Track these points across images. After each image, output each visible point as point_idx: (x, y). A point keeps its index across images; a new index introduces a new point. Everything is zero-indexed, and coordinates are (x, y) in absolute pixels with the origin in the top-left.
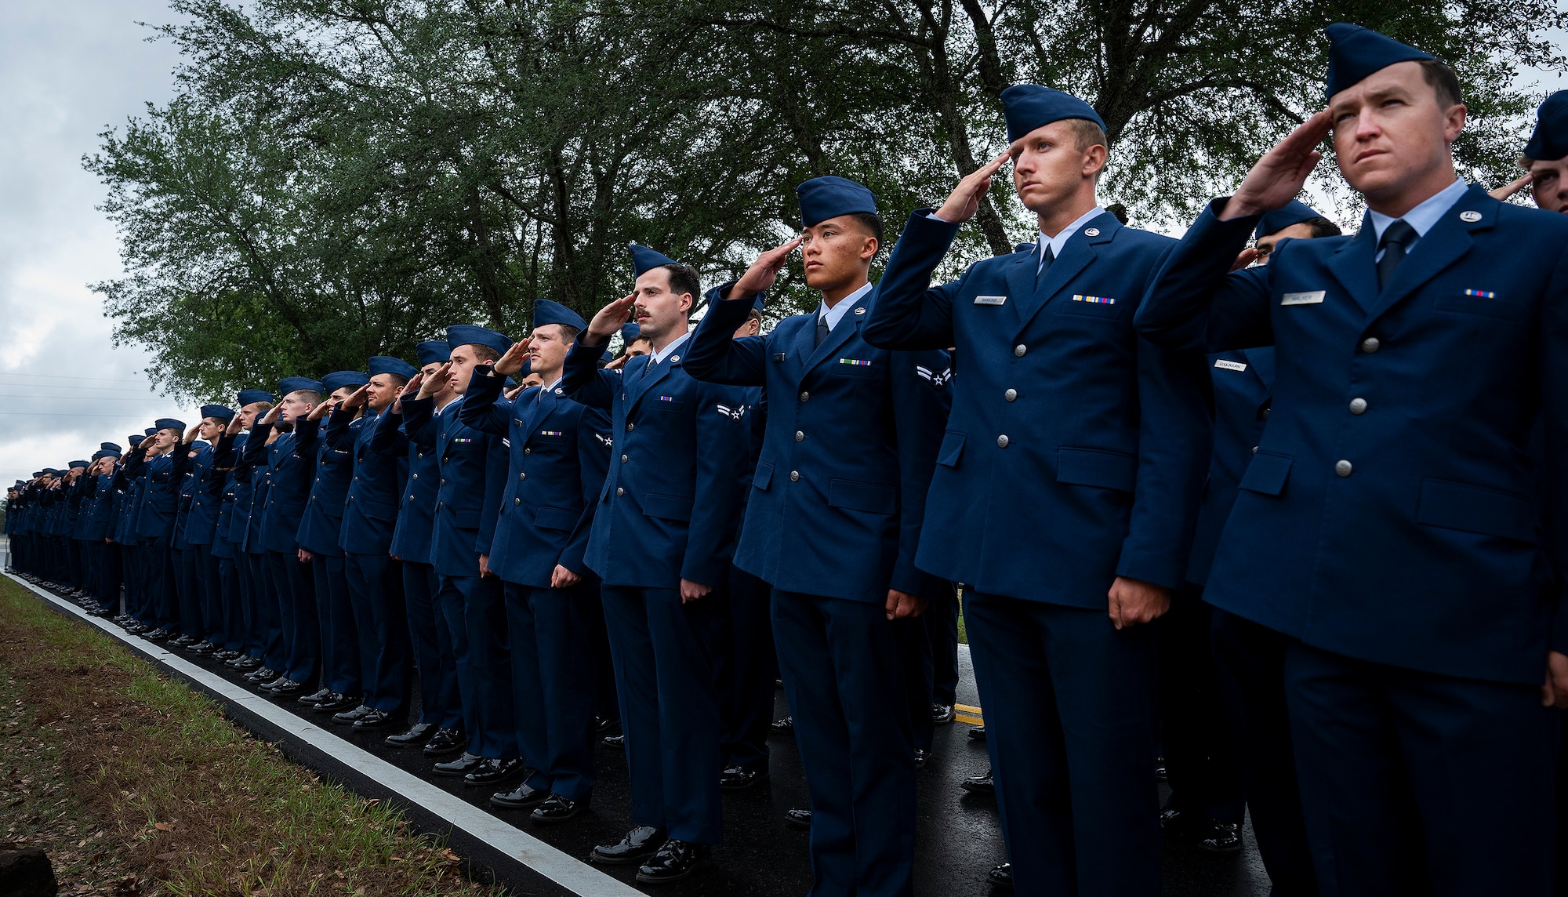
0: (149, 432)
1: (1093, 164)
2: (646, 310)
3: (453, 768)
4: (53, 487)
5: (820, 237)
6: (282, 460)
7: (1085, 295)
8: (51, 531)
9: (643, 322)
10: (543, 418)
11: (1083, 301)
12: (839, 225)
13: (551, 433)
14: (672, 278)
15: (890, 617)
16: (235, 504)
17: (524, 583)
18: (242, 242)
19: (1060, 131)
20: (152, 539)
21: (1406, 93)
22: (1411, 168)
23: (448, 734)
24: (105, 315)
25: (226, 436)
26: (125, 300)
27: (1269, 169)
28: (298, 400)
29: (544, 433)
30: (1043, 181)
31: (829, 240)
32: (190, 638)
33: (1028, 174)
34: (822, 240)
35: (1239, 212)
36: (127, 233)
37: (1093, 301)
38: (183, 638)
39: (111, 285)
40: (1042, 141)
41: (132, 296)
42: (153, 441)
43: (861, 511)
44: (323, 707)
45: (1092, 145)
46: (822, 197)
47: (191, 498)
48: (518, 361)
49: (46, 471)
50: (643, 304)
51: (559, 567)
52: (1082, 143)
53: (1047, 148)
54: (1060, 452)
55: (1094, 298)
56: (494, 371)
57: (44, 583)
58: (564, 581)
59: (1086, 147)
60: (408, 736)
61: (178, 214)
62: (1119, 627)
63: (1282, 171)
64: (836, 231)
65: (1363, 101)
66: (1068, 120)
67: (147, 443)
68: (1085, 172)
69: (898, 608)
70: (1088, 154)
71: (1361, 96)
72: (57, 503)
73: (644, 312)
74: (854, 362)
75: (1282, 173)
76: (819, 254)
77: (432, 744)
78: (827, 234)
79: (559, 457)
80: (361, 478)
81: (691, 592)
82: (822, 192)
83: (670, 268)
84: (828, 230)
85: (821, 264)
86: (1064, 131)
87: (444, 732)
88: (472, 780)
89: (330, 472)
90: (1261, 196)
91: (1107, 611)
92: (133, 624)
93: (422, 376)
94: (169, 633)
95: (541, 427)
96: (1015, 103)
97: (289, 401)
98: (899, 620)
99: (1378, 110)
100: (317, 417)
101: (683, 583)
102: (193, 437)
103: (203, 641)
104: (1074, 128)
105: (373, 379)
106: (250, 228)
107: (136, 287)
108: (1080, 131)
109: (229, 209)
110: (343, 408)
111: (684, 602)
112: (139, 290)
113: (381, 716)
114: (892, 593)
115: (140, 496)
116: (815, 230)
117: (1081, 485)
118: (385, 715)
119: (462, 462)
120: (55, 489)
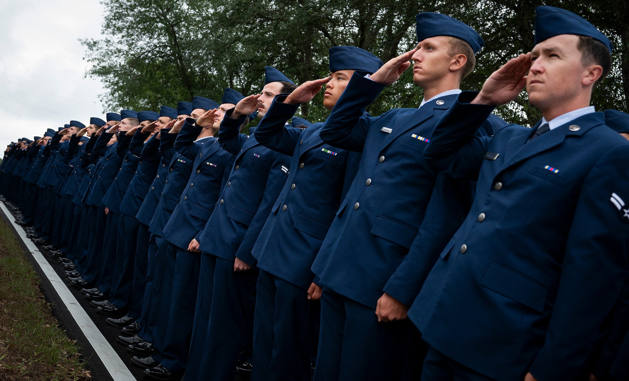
0: (66, 126)
1: (458, 65)
2: (263, 104)
3: (127, 341)
4: (24, 148)
5: (336, 79)
6: (111, 155)
7: (419, 135)
8: (16, 173)
9: (260, 110)
10: (210, 154)
11: (416, 139)
12: (347, 75)
13: (211, 164)
14: (282, 89)
15: (309, 298)
16: (89, 175)
17: (175, 244)
18: (170, 31)
19: (441, 41)
20: (51, 186)
21: (561, 52)
22: (553, 94)
23: (138, 325)
24: (84, 59)
25: (95, 136)
26: (97, 52)
27: (494, 80)
28: (128, 123)
29: (208, 163)
30: (423, 67)
31: (339, 82)
32: (53, 247)
33: (417, 62)
34: (336, 81)
35: (479, 101)
36: (108, 13)
37: (421, 139)
38: (50, 246)
39: (92, 43)
40: (429, 45)
41: (102, 51)
42: (66, 132)
43: (309, 235)
44: (90, 297)
45: (459, 54)
46: (342, 57)
47: (74, 167)
48: (210, 121)
49: (24, 139)
50: (262, 100)
51: (194, 240)
52: (453, 51)
53: (431, 50)
54: (379, 218)
55: (422, 138)
56: (196, 123)
57: (6, 203)
58: (194, 248)
59: (455, 54)
60: (118, 321)
61: (139, 8)
62: (379, 320)
63: (505, 84)
64: (345, 77)
65: (541, 52)
66: (447, 37)
67: (63, 132)
68: (451, 68)
69: (314, 294)
70: (455, 58)
71: (541, 49)
72: (23, 158)
73: (261, 105)
74: (329, 152)
75: (505, 85)
76: (332, 88)
77: (127, 328)
78: (339, 78)
79: (212, 179)
80: (138, 173)
81: (239, 265)
82: (342, 54)
83: (284, 84)
84: (340, 76)
85: (331, 95)
86: (443, 43)
87: (136, 324)
88: (131, 349)
89: (128, 166)
90: (490, 95)
91: (375, 310)
92: (31, 233)
93: (177, 120)
94: (46, 242)
95: (207, 160)
96: (423, 21)
97: (123, 123)
98: (312, 300)
99: (548, 58)
100: (131, 134)
101: (236, 260)
102: (83, 134)
103: (58, 250)
104: (450, 42)
105: (160, 118)
106: (177, 24)
107: (105, 46)
108: (453, 44)
109: (168, 10)
110: (142, 131)
111: (235, 270)
112: (107, 48)
113: (113, 308)
114: (313, 284)
115: (52, 161)
116: (334, 75)
117: (382, 238)
118: (116, 309)
119: (178, 173)
120: (24, 150)
